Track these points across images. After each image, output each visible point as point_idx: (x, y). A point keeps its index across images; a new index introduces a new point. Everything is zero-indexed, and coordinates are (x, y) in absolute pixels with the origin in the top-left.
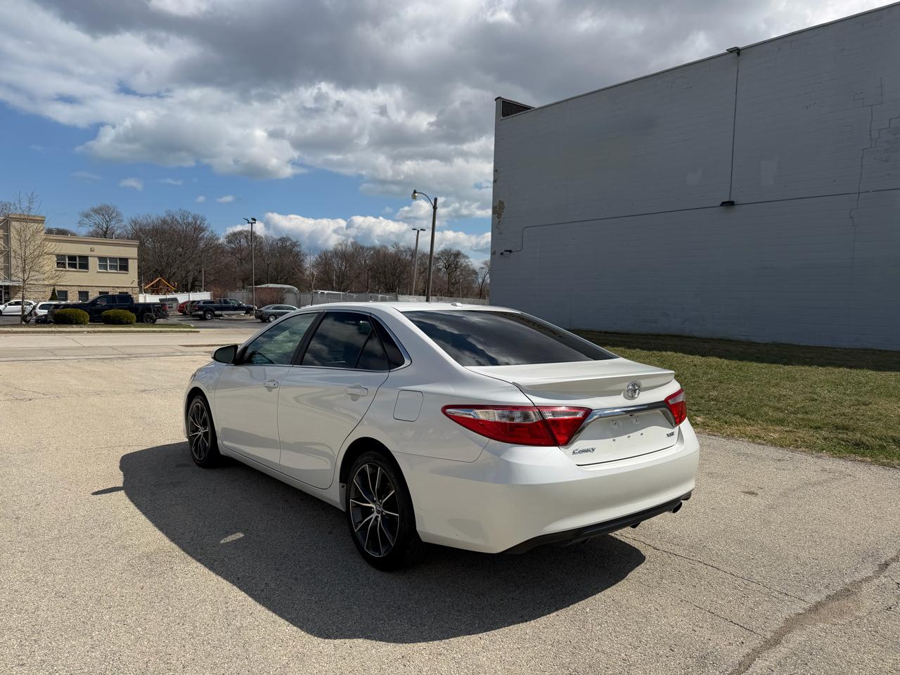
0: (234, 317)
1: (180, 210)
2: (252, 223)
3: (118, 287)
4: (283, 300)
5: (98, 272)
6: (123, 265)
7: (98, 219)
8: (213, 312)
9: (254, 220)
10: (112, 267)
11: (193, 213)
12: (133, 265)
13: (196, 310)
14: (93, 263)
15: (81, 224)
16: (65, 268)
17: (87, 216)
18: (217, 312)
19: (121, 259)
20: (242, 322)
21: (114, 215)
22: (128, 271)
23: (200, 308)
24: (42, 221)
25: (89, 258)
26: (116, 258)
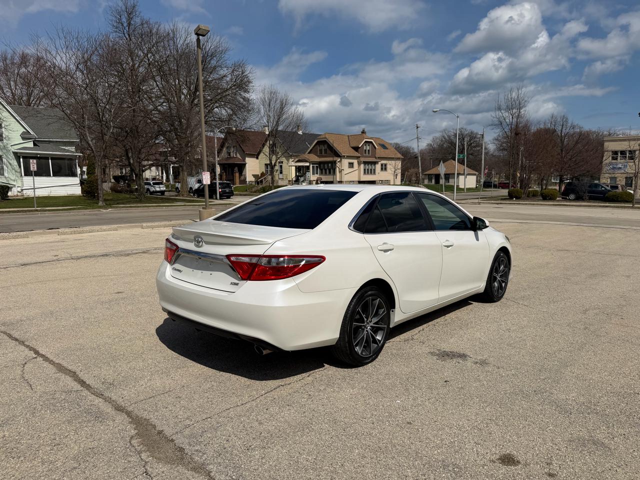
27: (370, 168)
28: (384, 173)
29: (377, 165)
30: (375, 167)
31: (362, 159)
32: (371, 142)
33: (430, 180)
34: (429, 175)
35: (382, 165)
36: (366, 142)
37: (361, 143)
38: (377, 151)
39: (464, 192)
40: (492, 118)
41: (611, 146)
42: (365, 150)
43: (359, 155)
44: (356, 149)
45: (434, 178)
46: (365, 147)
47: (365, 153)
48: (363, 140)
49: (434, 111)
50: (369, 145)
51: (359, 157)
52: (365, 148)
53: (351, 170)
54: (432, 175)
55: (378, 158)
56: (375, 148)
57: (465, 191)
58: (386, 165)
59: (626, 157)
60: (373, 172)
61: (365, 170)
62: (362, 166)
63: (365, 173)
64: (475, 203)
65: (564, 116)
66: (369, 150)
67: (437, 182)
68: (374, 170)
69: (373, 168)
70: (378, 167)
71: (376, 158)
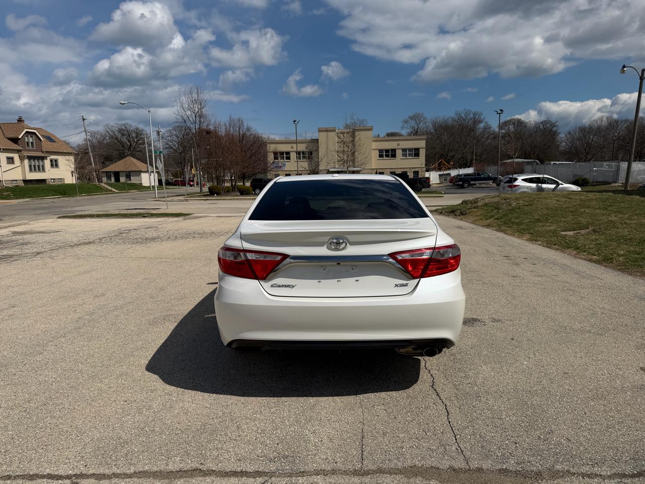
0: (483, 185)
1: (465, 109)
2: (500, 114)
3: (413, 168)
4: (523, 170)
5: (401, 159)
6: (416, 153)
7: (413, 123)
8: (469, 182)
9: (502, 110)
10: (410, 155)
11: (473, 111)
12: (423, 153)
13: (457, 181)
14: (399, 153)
15: (402, 128)
16: (383, 157)
17: (406, 122)
18: (472, 182)
19: (415, 149)
20: (486, 189)
21: (422, 119)
22: (419, 156)
23: (460, 180)
24: (371, 129)
25: (397, 150)
26: (412, 149)
27: (37, 164)
28: (54, 170)
29: (45, 161)
30: (43, 163)
31: (26, 154)
32: (34, 133)
33: (109, 178)
34: (107, 172)
35: (51, 161)
36: (27, 132)
37: (21, 133)
38: (43, 144)
39: (150, 190)
40: (175, 115)
41: (272, 148)
42: (28, 143)
43: (20, 148)
44: (15, 140)
45: (113, 175)
46: (26, 138)
47: (28, 146)
48: (23, 130)
49: (121, 104)
50: (31, 137)
51: (21, 151)
52: (26, 140)
53: (12, 166)
54: (110, 172)
55: (46, 152)
56: (40, 140)
57: (152, 189)
58: (56, 161)
59: (284, 157)
60: (42, 169)
61: (30, 166)
62: (26, 162)
63: (31, 170)
64: (182, 201)
65: (239, 119)
66: (32, 143)
67: (117, 179)
68: (43, 166)
69: (41, 163)
70: (47, 163)
71: (43, 152)
